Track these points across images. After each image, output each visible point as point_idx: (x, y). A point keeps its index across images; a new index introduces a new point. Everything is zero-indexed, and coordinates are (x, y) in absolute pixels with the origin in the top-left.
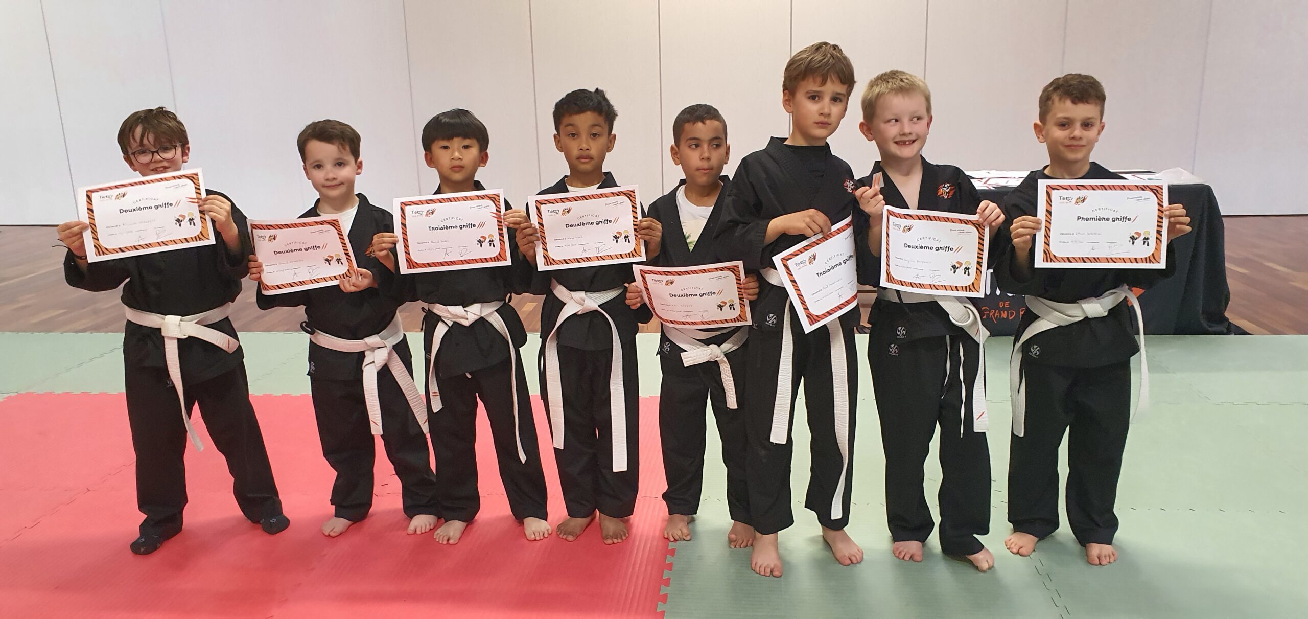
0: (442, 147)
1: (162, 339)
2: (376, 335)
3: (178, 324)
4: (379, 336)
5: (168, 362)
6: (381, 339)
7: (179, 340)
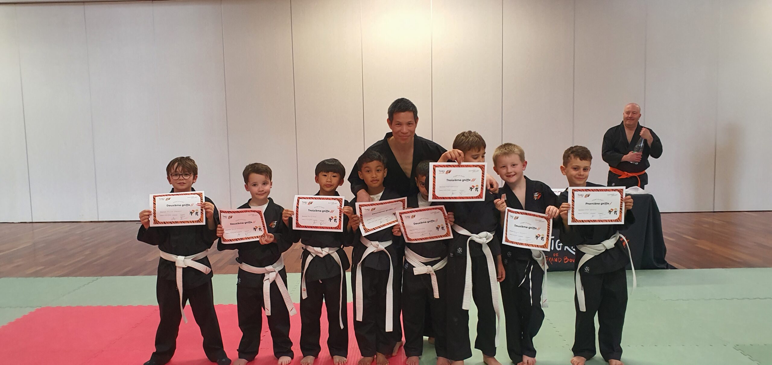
0: (323, 175)
1: (175, 267)
2: (271, 266)
3: (183, 260)
4: (272, 266)
5: (177, 279)
6: (273, 267)
7: (183, 268)
